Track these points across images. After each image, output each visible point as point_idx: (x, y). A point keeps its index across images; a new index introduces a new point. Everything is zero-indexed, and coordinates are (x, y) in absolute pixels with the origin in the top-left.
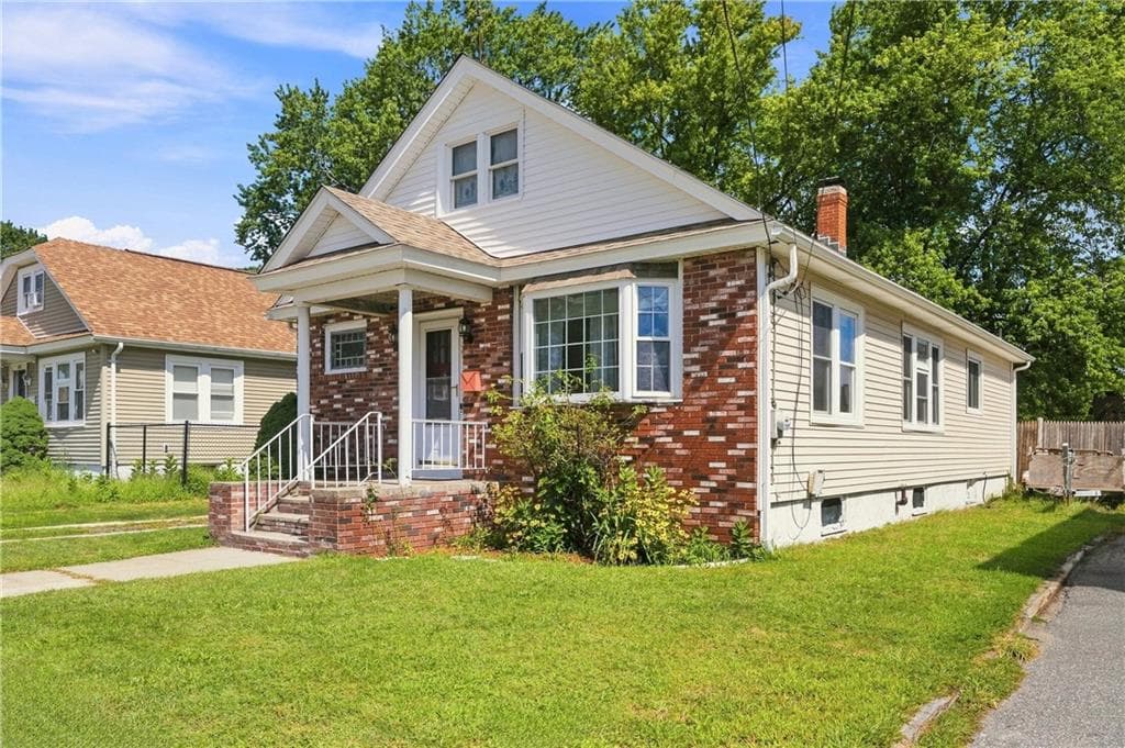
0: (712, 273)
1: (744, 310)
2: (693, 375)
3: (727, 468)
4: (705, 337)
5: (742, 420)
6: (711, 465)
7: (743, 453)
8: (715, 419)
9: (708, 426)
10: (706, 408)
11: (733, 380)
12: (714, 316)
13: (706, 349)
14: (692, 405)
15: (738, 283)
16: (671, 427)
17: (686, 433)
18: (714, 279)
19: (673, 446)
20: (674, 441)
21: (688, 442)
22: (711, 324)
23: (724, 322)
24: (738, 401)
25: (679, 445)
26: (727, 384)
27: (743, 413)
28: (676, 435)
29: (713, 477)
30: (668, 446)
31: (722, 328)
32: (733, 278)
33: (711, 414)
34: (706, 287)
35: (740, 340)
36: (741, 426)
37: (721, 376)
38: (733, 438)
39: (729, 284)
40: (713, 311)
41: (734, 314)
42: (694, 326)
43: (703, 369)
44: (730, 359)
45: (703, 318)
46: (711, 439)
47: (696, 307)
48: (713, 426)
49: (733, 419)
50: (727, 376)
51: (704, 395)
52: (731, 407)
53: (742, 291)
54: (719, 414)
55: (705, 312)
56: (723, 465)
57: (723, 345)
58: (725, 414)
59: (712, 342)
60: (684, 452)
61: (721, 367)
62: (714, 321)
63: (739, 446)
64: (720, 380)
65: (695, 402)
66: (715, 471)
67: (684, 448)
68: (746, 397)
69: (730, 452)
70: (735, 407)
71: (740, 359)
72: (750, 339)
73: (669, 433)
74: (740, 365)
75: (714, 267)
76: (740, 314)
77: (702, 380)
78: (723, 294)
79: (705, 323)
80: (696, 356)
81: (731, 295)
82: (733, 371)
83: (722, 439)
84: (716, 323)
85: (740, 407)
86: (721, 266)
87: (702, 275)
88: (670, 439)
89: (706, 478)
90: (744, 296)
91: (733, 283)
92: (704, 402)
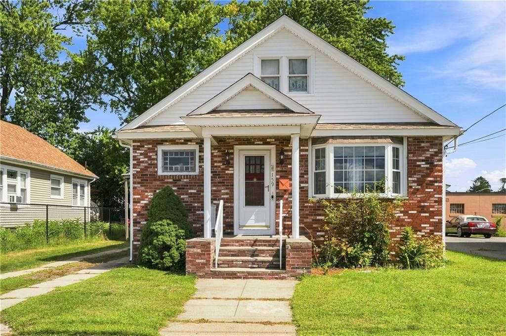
0: (423, 145)
1: (437, 161)
2: (413, 187)
3: (430, 226)
4: (419, 171)
5: (437, 207)
6: (422, 225)
7: (437, 220)
8: (424, 206)
9: (420, 209)
10: (420, 202)
11: (432, 190)
12: (424, 163)
13: (420, 176)
14: (413, 200)
15: (435, 150)
16: (403, 209)
17: (410, 212)
18: (423, 147)
19: (404, 217)
20: (404, 215)
21: (410, 216)
22: (422, 166)
23: (428, 166)
24: (435, 199)
25: (406, 217)
26: (430, 192)
27: (437, 204)
28: (405, 213)
29: (423, 231)
30: (401, 218)
31: (427, 168)
32: (432, 148)
33: (422, 204)
34: (419, 150)
35: (436, 174)
36: (437, 209)
37: (427, 188)
38: (433, 214)
39: (430, 150)
40: (423, 161)
41: (433, 163)
42: (414, 166)
43: (418, 185)
44: (431, 181)
45: (418, 163)
46: (422, 215)
47: (415, 158)
48: (423, 209)
49: (433, 207)
50: (430, 189)
51: (418, 196)
52: (431, 201)
53: (436, 154)
54: (426, 204)
55: (420, 161)
56: (428, 225)
57: (428, 175)
58: (429, 204)
59: (422, 174)
60: (409, 220)
61: (426, 184)
62: (423, 165)
63: (435, 217)
64: (427, 190)
65: (415, 199)
66: (425, 228)
67: (409, 219)
68: (438, 198)
69: (431, 220)
70: (433, 202)
71: (436, 182)
72: (440, 174)
73: (401, 212)
74: (436, 184)
75: (423, 142)
76: (435, 163)
77: (418, 190)
78: (428, 154)
79: (419, 166)
80: (415, 179)
81: (431, 155)
82: (433, 186)
83: (427, 215)
84: (425, 166)
85: (435, 202)
86: (427, 142)
87: (418, 145)
88: (402, 215)
89: (420, 231)
90: (437, 156)
91: (432, 150)
92: (419, 199)
